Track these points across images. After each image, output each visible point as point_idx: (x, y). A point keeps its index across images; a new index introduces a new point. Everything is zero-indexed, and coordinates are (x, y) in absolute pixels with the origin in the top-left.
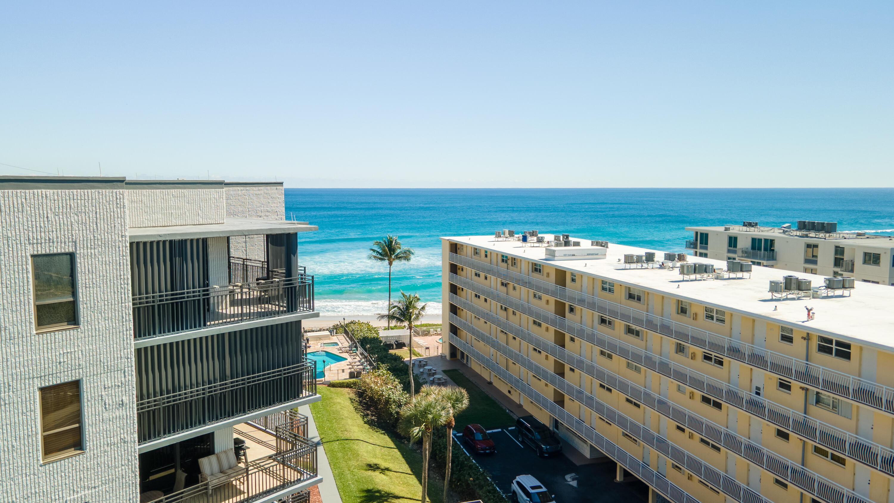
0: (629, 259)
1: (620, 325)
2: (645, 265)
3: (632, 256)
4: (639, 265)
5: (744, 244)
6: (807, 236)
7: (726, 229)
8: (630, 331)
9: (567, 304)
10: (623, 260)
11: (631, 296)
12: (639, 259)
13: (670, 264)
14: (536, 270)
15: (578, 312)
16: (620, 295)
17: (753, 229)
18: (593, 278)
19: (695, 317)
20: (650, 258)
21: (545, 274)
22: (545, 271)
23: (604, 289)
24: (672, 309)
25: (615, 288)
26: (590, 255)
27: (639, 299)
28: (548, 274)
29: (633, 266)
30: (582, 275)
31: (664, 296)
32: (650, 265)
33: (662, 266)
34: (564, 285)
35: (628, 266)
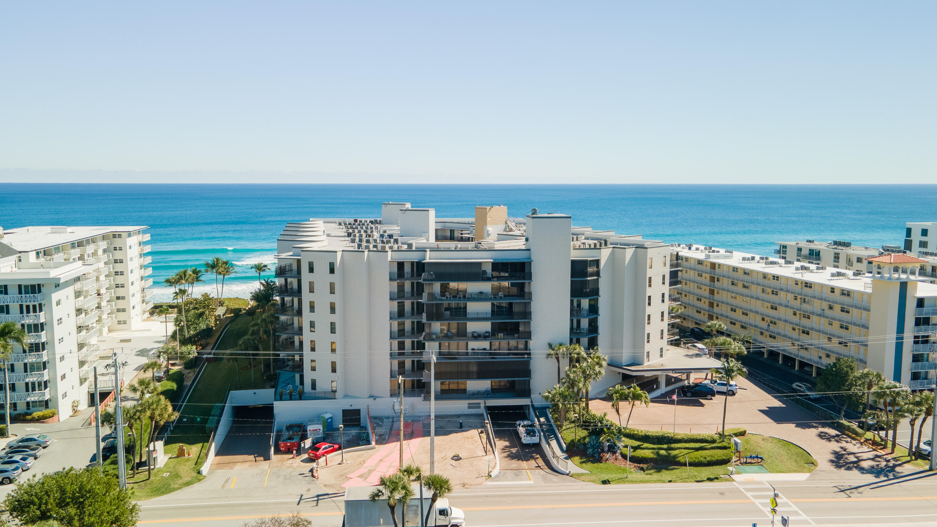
0: (744, 259)
1: (740, 285)
2: (751, 262)
3: (745, 258)
4: (748, 261)
5: (805, 252)
6: (836, 248)
7: (797, 244)
8: (744, 286)
9: (716, 277)
10: (741, 259)
11: (745, 273)
12: (748, 259)
13: (762, 261)
14: (699, 263)
15: (721, 280)
16: (740, 272)
17: (811, 244)
18: (729, 266)
19: (769, 279)
20: (753, 258)
21: (705, 266)
22: (705, 264)
23: (734, 271)
24: (761, 276)
25: (739, 270)
26: (726, 257)
27: (748, 274)
28: (706, 265)
29: (746, 262)
30: (724, 265)
31: (758, 272)
32: (753, 261)
33: (758, 262)
34: (715, 269)
35: (743, 262)
